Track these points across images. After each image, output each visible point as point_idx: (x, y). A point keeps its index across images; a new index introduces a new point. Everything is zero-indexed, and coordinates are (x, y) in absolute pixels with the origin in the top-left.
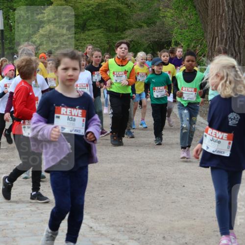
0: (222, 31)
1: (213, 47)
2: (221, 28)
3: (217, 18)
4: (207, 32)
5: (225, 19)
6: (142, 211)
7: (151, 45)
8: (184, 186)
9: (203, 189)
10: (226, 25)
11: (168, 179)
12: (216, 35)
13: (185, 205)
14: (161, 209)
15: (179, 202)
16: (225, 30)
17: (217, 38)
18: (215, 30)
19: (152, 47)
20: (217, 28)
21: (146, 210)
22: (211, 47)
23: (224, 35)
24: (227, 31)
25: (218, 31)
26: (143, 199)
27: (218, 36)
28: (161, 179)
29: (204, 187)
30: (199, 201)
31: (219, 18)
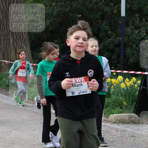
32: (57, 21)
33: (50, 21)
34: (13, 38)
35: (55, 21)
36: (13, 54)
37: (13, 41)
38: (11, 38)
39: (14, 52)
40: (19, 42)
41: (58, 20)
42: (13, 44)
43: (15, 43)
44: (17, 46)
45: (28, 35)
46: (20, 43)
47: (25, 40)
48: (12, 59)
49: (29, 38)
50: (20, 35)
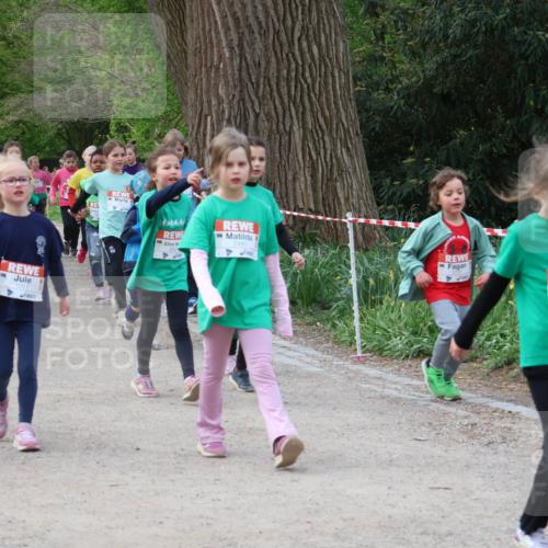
0: (219, 104)
1: (200, 137)
2: (218, 96)
3: (208, 72)
4: (186, 104)
5: (225, 75)
6: (43, 506)
7: (64, 130)
8: (138, 449)
9: (180, 455)
10: (227, 90)
11: (103, 434)
12: (206, 111)
13: (140, 491)
14: (85, 501)
15: (127, 484)
16: (226, 101)
17: (209, 118)
18: (205, 99)
19: (65, 135)
20: (209, 96)
21: (52, 504)
22: (196, 138)
23: (223, 111)
24: (230, 102)
25: (209, 102)
26: (45, 480)
27: (210, 114)
28: (88, 434)
29: (182, 450)
30: (172, 481)
31: (213, 75)
32: (464, 59)
33: (437, 58)
34: (304, 127)
35: (455, 56)
36: (303, 186)
37: (304, 138)
38: (295, 128)
39: (309, 178)
40: (327, 139)
41: (470, 53)
42: (303, 149)
43: (311, 145)
44: (318, 154)
45: (359, 112)
46: (328, 145)
47: (347, 131)
48: (301, 205)
49: (362, 126)
50: (327, 114)
